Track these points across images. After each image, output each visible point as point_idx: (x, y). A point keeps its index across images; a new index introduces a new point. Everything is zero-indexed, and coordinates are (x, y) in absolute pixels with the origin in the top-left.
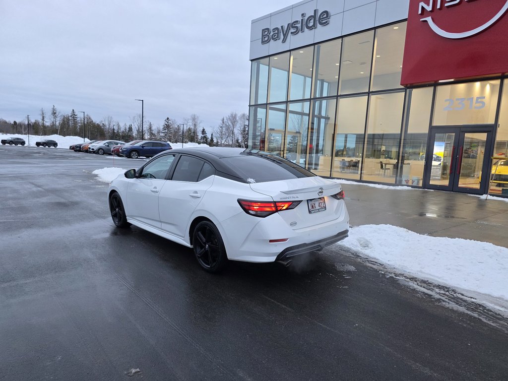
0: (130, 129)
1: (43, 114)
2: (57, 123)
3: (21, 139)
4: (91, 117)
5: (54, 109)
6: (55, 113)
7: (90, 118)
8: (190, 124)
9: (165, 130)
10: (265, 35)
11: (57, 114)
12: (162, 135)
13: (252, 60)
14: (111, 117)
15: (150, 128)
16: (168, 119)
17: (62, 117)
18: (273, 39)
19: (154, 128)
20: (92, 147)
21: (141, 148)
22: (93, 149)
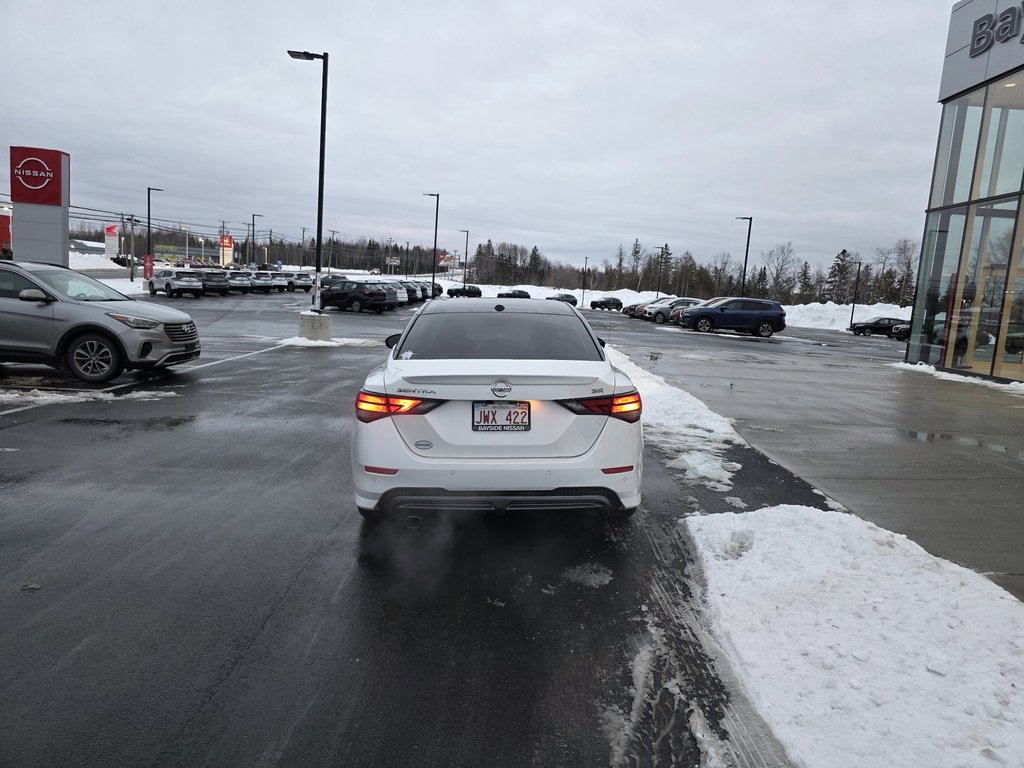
0: (763, 275)
1: (621, 254)
2: (640, 270)
3: (571, 296)
4: (693, 256)
5: (636, 246)
6: (637, 252)
7: (691, 258)
8: (891, 261)
9: (835, 276)
10: (980, 34)
11: (641, 253)
12: (827, 286)
13: (944, 101)
14: (728, 255)
15: (805, 274)
16: (844, 251)
17: (648, 259)
18: (999, 38)
19: (812, 272)
20: (649, 310)
21: (719, 312)
22: (650, 314)
